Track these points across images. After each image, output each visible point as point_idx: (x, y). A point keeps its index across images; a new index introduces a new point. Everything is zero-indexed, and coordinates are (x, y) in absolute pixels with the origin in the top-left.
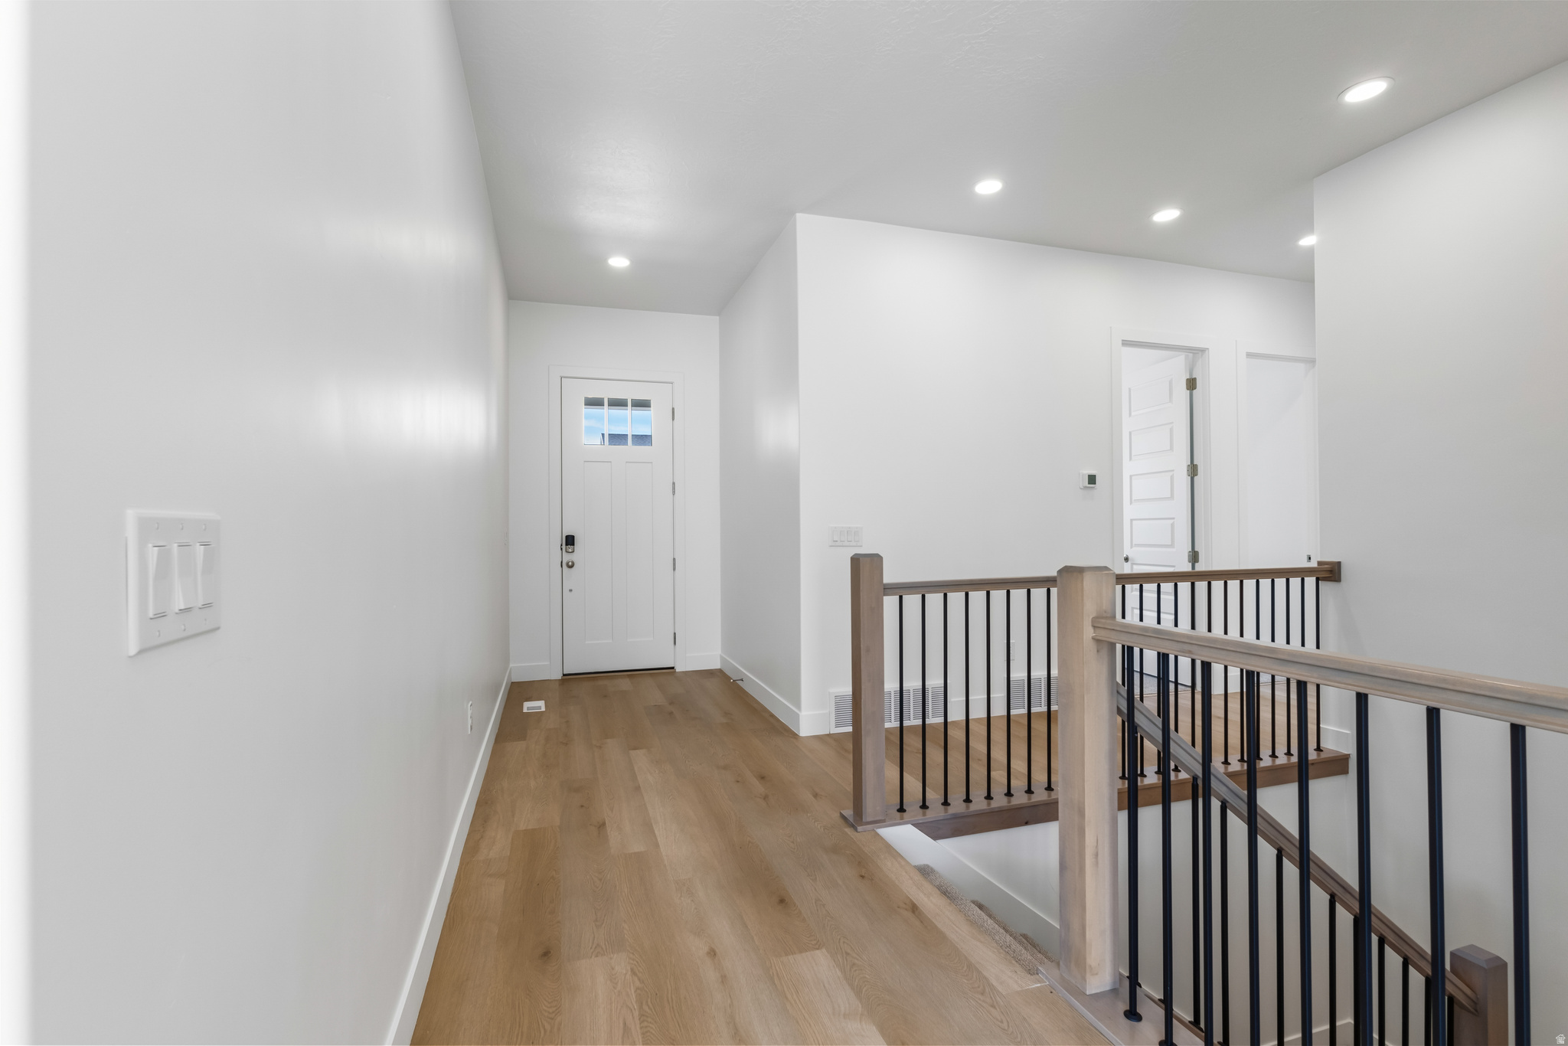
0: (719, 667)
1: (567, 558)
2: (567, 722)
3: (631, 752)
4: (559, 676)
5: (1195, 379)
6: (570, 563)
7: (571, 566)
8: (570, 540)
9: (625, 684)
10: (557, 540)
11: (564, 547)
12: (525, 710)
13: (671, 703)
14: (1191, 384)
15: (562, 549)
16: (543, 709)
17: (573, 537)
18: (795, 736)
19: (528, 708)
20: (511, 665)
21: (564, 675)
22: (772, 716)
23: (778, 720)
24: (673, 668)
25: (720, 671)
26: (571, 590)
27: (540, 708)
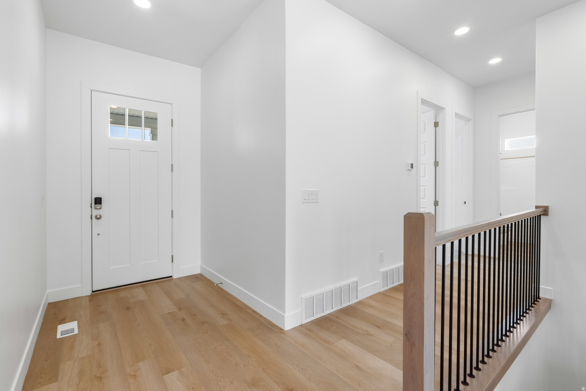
0: (199, 272)
1: (95, 213)
2: (99, 344)
3: (165, 377)
4: (89, 293)
5: (438, 122)
6: (98, 216)
7: (98, 218)
8: (98, 201)
9: (140, 294)
10: (88, 201)
11: (93, 205)
12: (59, 336)
13: (180, 309)
14: (436, 125)
15: (91, 207)
16: (76, 332)
17: (100, 199)
18: (281, 330)
19: (62, 333)
20: (48, 291)
21: (93, 292)
22: (254, 312)
23: (261, 316)
24: (171, 277)
25: (201, 275)
26: (98, 234)
27: (72, 330)
